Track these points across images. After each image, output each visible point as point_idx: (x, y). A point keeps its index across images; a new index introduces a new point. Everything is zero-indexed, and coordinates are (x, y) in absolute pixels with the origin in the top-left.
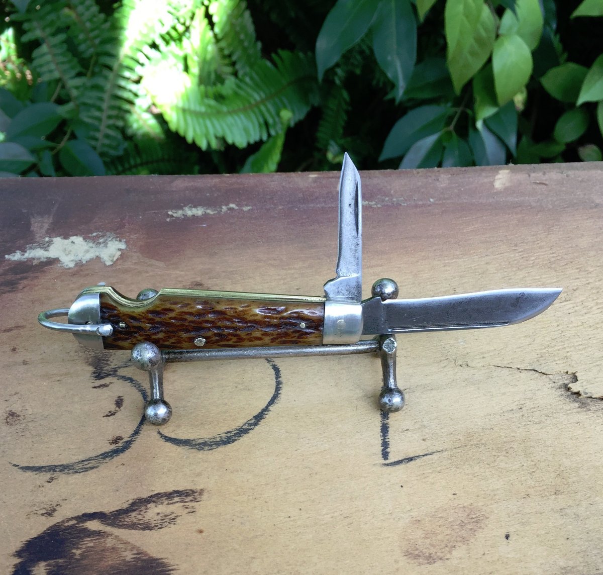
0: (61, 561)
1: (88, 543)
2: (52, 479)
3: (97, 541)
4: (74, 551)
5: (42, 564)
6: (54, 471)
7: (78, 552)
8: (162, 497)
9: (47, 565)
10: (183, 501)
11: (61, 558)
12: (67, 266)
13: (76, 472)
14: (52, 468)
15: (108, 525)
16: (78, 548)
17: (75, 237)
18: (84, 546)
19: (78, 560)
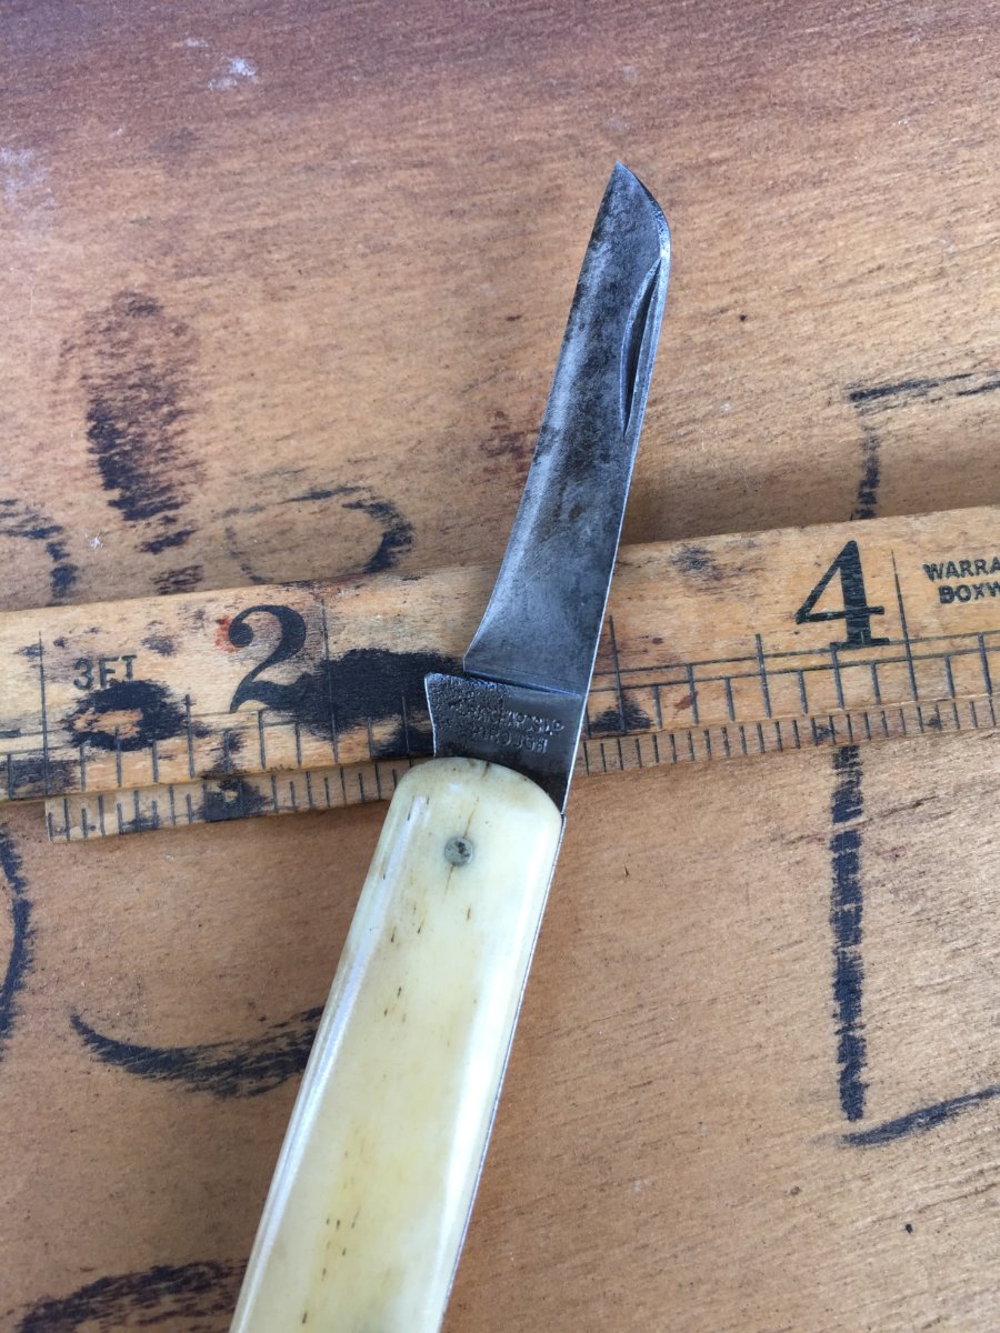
8: (118, 1294)
10: (189, 1311)
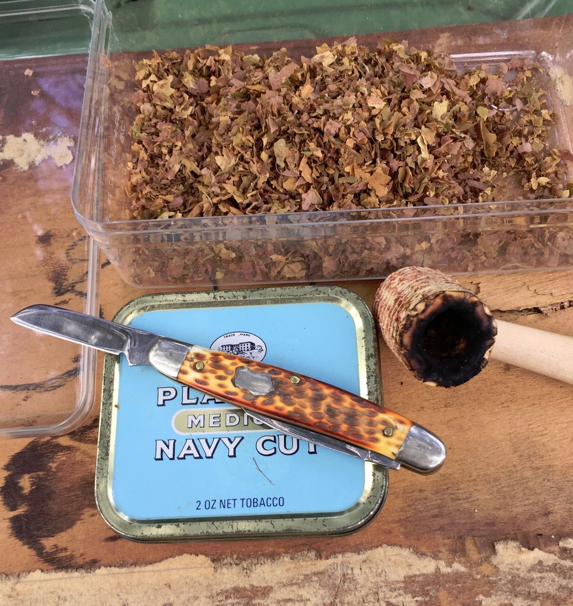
0: (41, 473)
1: (61, 457)
2: (27, 397)
3: (68, 455)
4: (51, 464)
5: (27, 476)
6: (28, 390)
7: (54, 465)
9: (31, 477)
11: (41, 470)
12: (21, 168)
13: (47, 390)
14: (27, 387)
15: (76, 440)
16: (53, 462)
17: (26, 134)
18: (58, 460)
19: (54, 472)
